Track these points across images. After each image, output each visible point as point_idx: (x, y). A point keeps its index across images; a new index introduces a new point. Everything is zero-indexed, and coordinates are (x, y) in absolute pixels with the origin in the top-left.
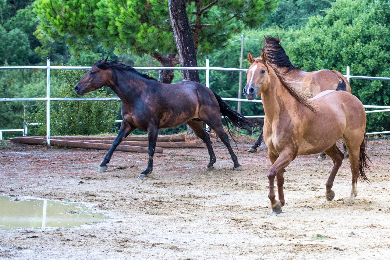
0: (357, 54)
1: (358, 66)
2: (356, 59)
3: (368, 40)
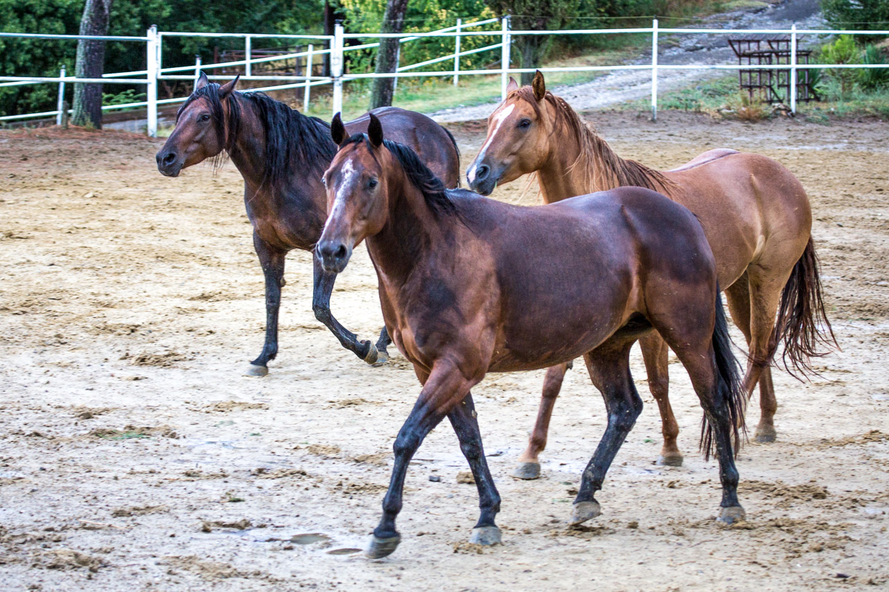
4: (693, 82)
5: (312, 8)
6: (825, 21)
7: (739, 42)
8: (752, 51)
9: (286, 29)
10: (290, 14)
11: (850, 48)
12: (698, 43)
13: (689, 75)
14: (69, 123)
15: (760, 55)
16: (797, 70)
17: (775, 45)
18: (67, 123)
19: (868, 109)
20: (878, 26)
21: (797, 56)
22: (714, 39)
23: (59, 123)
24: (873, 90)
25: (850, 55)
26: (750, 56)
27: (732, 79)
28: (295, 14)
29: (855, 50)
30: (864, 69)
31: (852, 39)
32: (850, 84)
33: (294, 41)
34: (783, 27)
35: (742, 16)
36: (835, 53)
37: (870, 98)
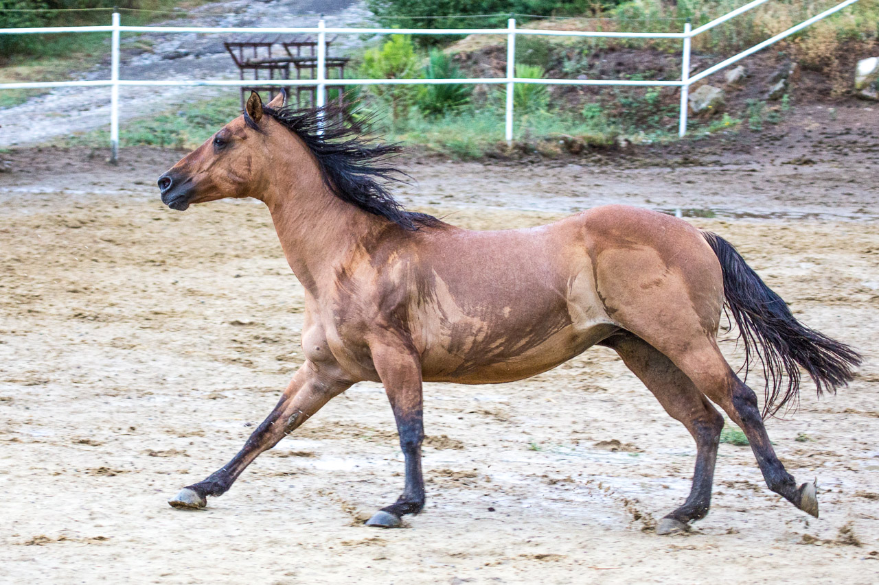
4: (173, 105)
6: (370, 14)
7: (241, 45)
8: (260, 58)
11: (406, 55)
12: (181, 47)
13: (168, 94)
15: (272, 65)
16: (327, 87)
17: (294, 50)
19: (431, 145)
20: (449, 22)
21: (327, 66)
22: (205, 41)
24: (439, 116)
25: (405, 65)
26: (257, 66)
27: (231, 100)
29: (413, 58)
30: (426, 85)
31: (409, 41)
32: (406, 106)
34: (308, 22)
35: (247, 6)
36: (383, 62)
37: (435, 127)
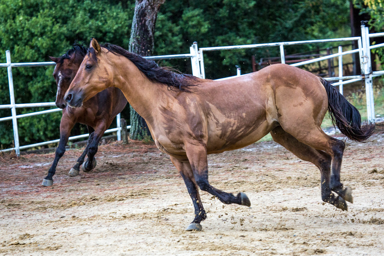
0: (22, 32)
1: (25, 49)
2: (21, 39)
3: (34, 10)
5: (338, 11)
9: (316, 33)
10: (318, 19)
14: (129, 139)
18: (127, 139)
23: (119, 139)
28: (323, 18)
33: (324, 44)
